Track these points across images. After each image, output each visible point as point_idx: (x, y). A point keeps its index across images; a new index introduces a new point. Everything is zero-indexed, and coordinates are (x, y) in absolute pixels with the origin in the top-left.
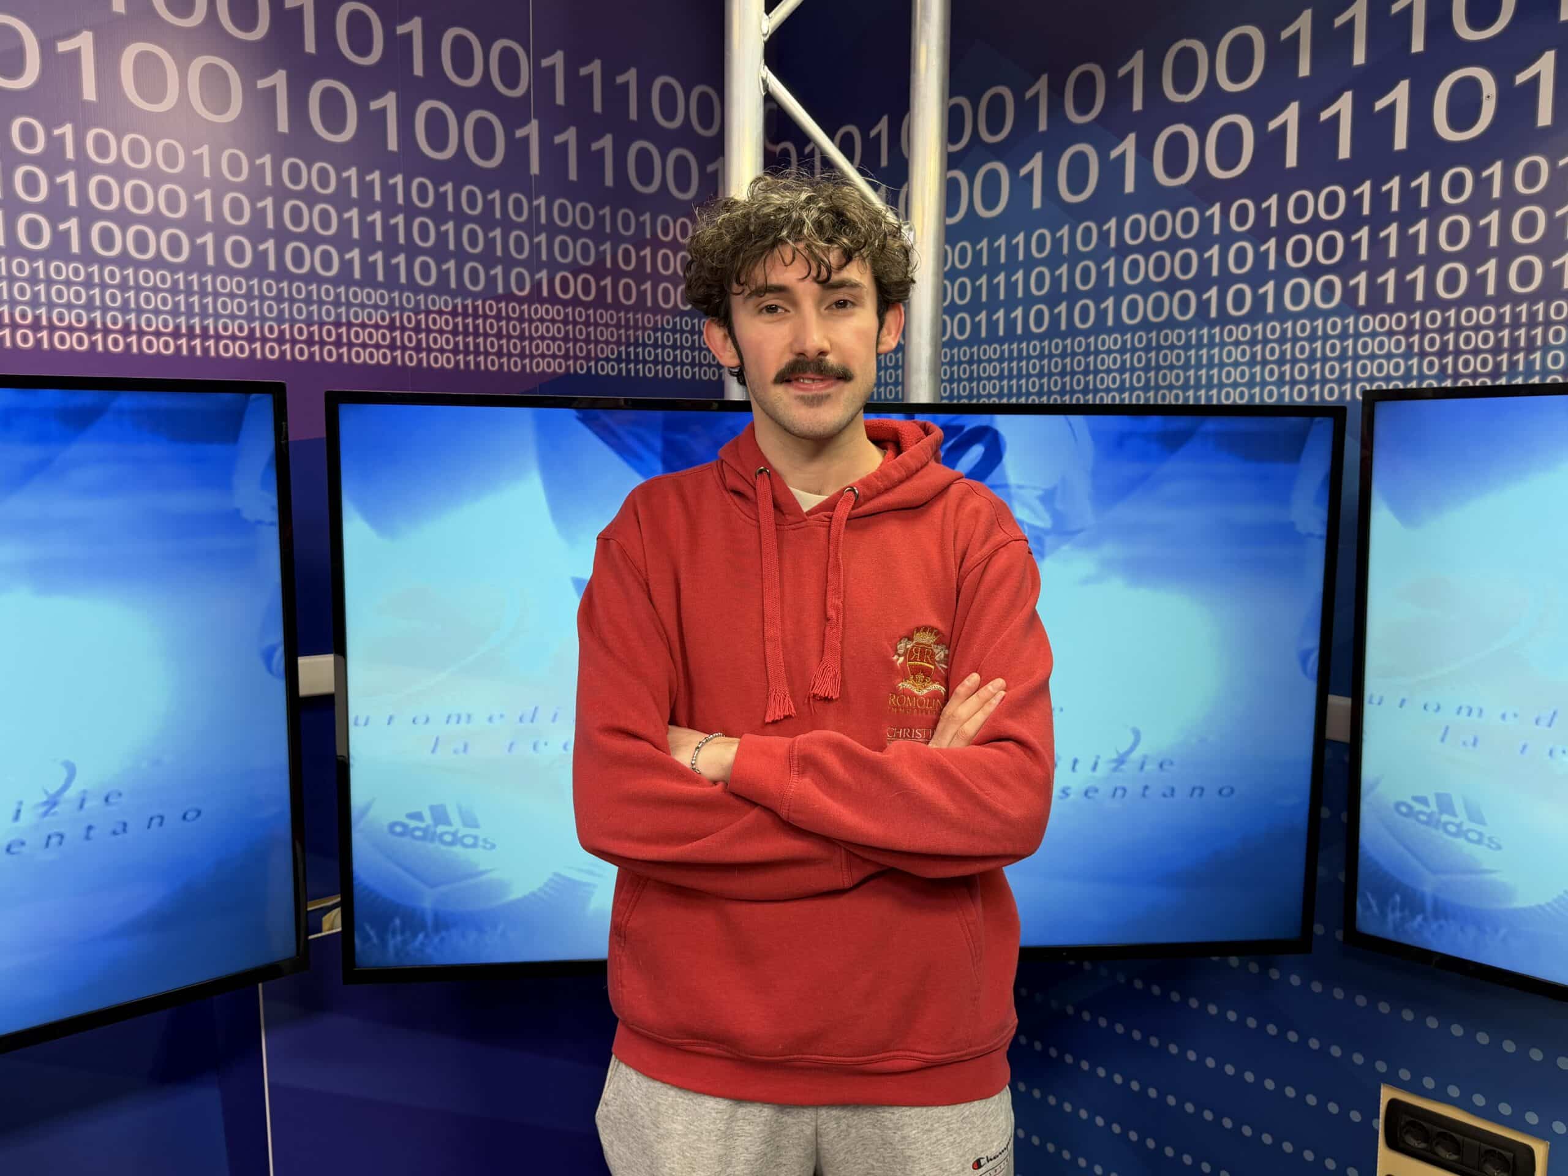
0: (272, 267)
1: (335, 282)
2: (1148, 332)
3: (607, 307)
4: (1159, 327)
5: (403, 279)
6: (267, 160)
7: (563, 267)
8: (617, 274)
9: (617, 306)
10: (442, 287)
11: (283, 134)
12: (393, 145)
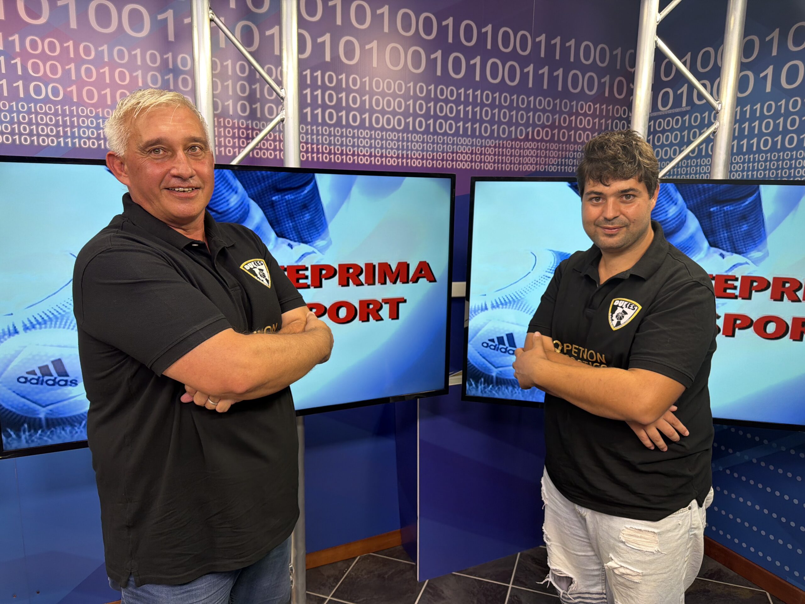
0: (432, 130)
1: (453, 135)
3: (555, 142)
5: (477, 134)
6: (432, 87)
7: (538, 126)
8: (560, 128)
9: (559, 141)
10: (491, 137)
11: (439, 76)
12: (478, 78)
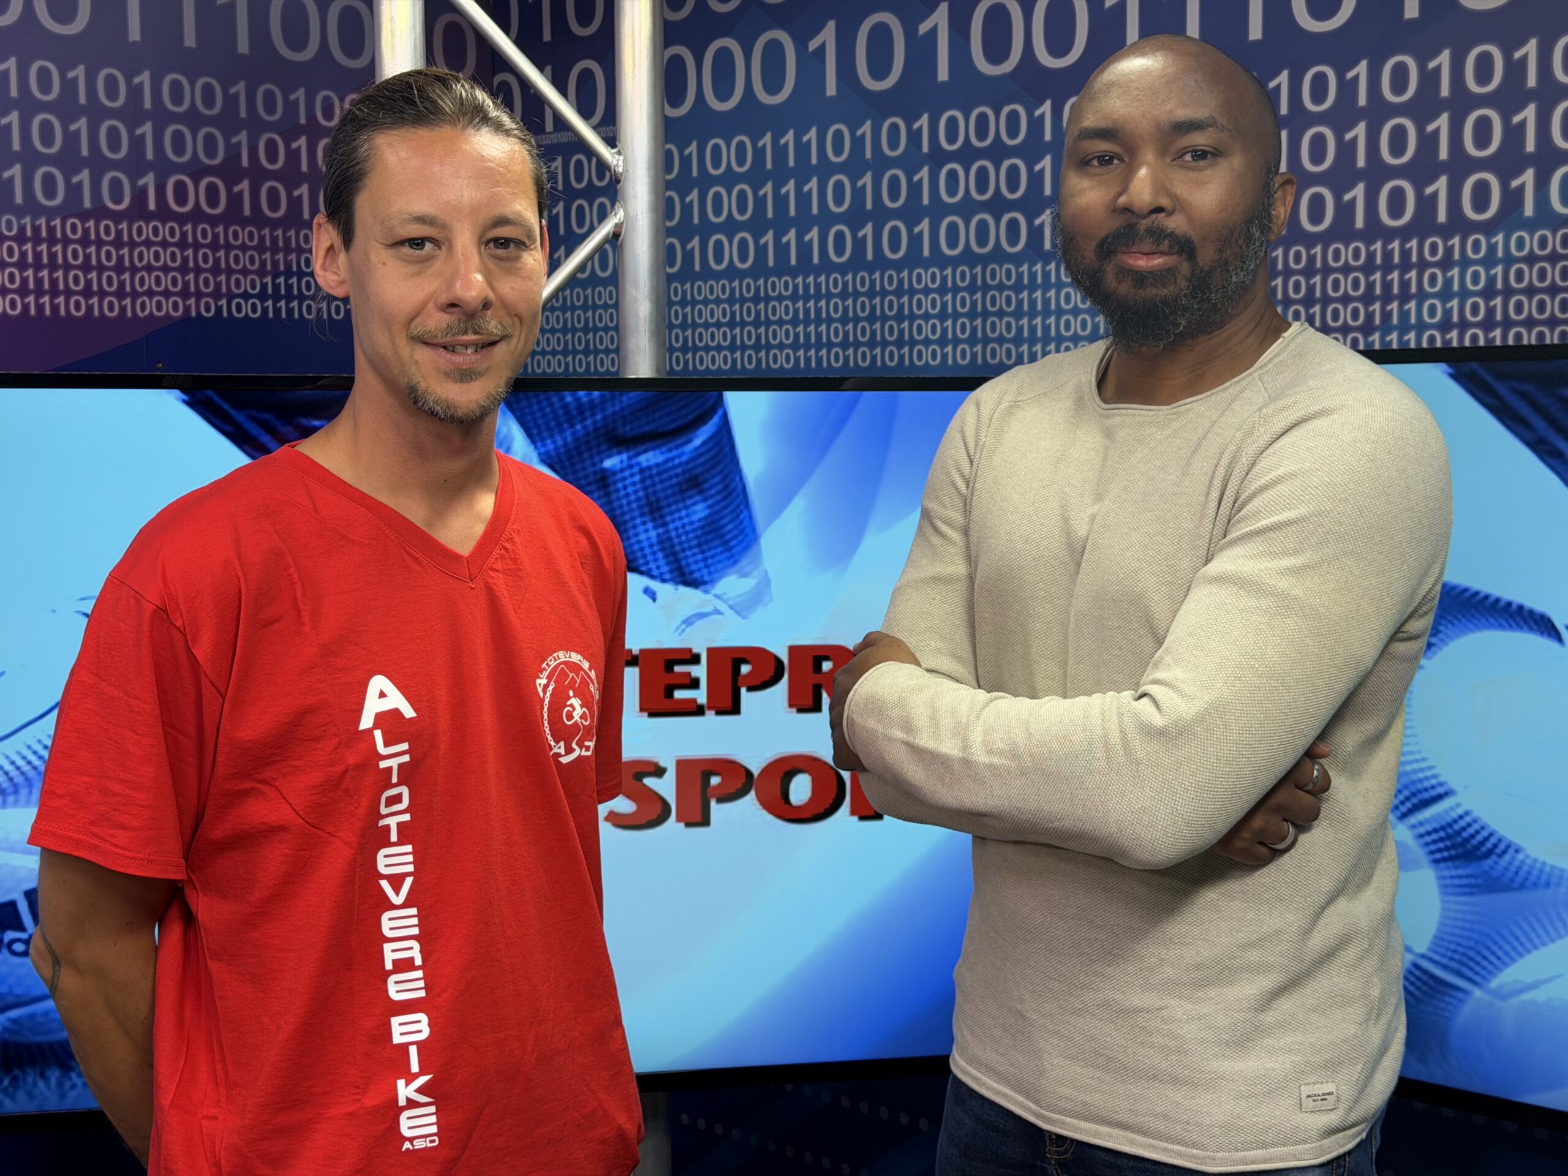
2: (972, 267)
3: (244, 222)
4: (985, 260)
7: (178, 168)
8: (257, 175)
